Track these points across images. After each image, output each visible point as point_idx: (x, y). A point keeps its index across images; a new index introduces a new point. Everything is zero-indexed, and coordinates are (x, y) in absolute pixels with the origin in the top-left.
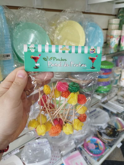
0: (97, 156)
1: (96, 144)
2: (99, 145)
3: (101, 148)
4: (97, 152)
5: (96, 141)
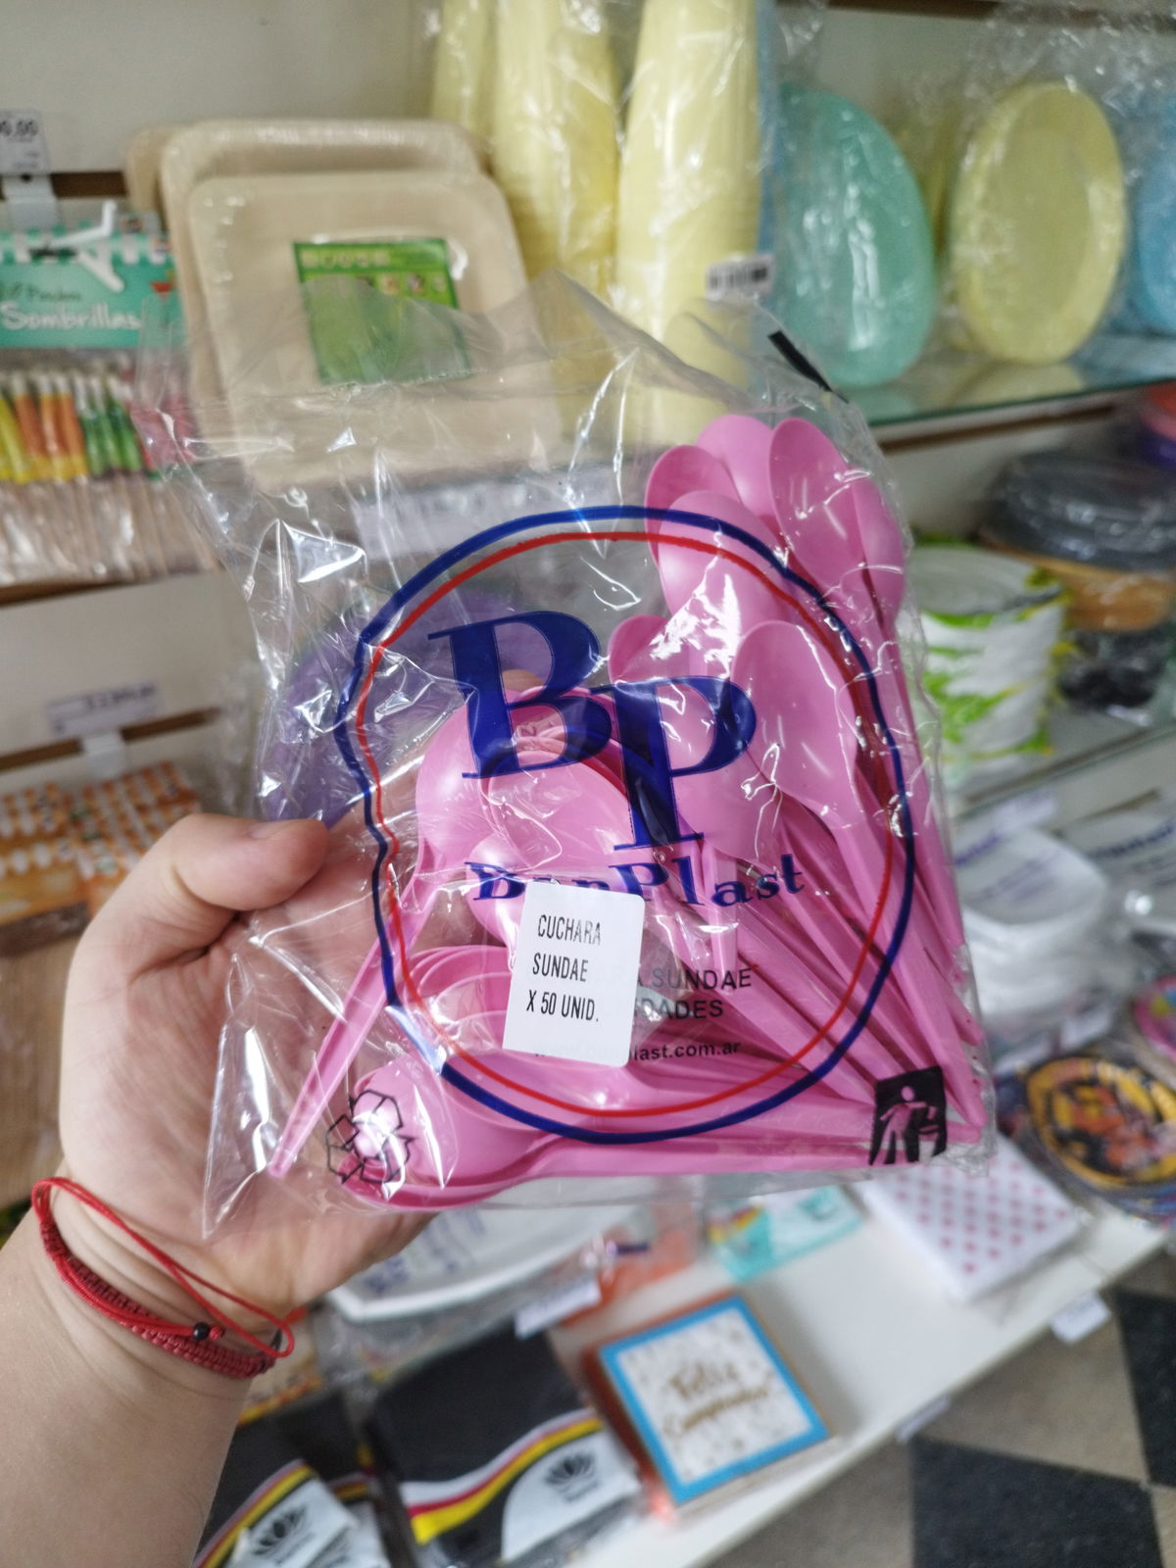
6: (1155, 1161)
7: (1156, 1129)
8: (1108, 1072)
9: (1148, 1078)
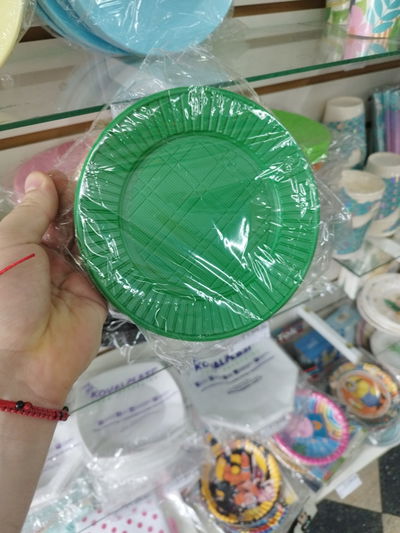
0: (321, 464)
1: (316, 417)
2: (328, 422)
3: (334, 433)
4: (322, 449)
5: (315, 405)
6: (259, 504)
7: (264, 483)
8: (249, 447)
9: (267, 452)
